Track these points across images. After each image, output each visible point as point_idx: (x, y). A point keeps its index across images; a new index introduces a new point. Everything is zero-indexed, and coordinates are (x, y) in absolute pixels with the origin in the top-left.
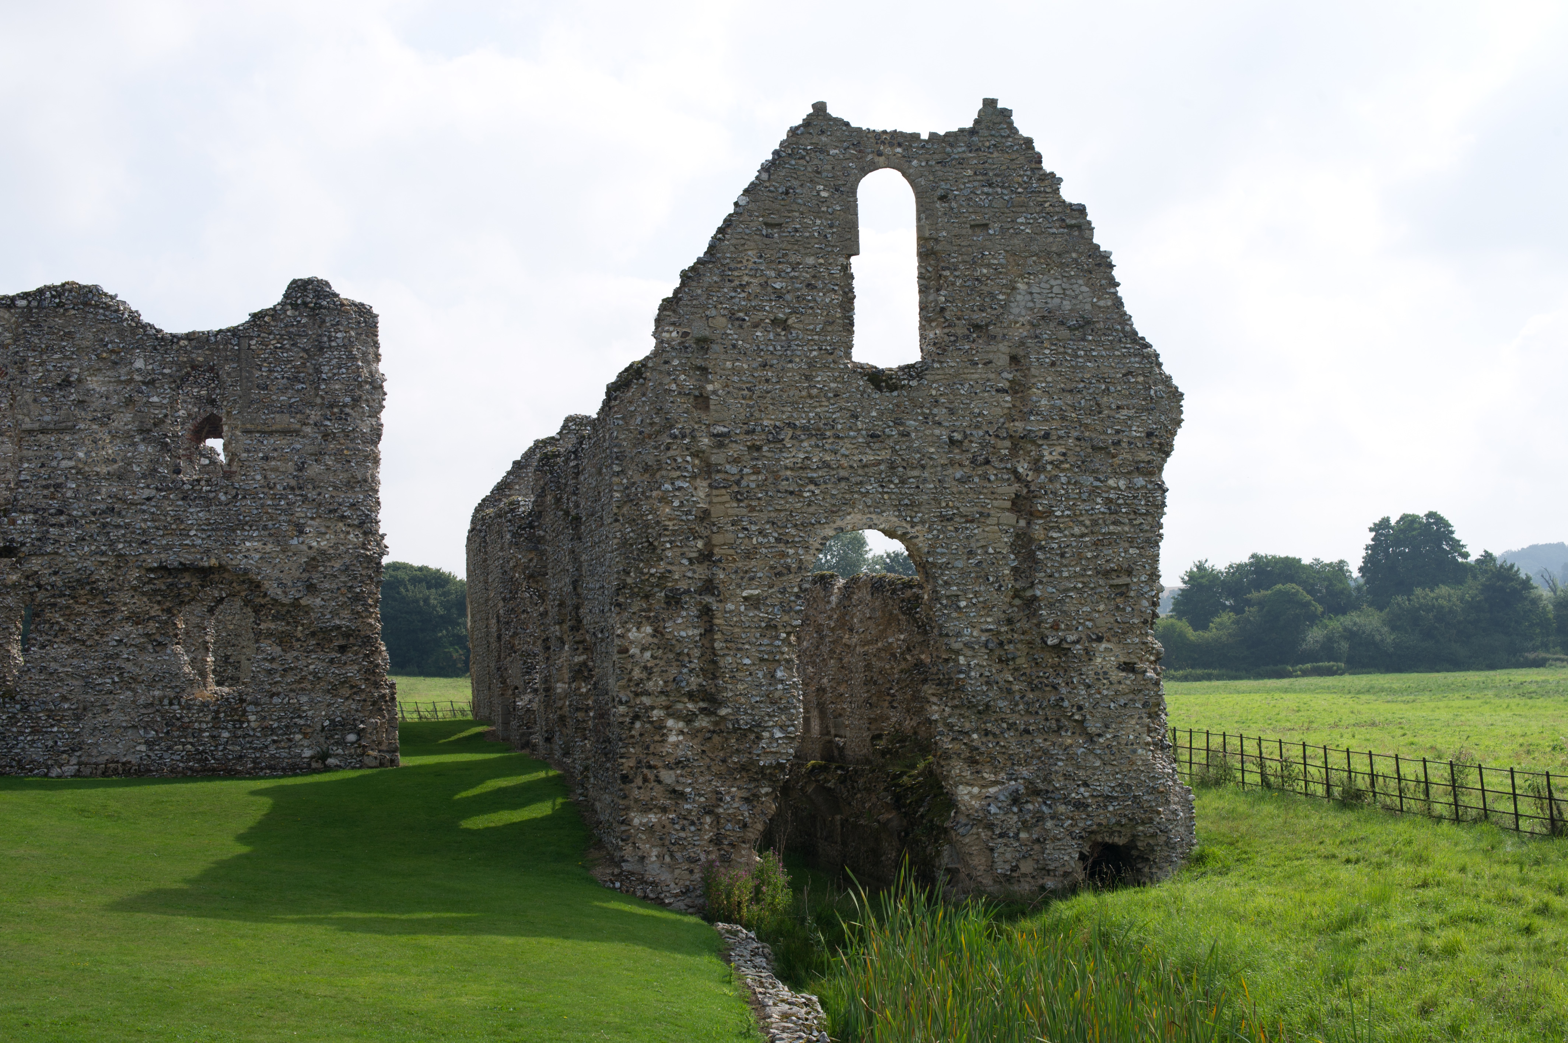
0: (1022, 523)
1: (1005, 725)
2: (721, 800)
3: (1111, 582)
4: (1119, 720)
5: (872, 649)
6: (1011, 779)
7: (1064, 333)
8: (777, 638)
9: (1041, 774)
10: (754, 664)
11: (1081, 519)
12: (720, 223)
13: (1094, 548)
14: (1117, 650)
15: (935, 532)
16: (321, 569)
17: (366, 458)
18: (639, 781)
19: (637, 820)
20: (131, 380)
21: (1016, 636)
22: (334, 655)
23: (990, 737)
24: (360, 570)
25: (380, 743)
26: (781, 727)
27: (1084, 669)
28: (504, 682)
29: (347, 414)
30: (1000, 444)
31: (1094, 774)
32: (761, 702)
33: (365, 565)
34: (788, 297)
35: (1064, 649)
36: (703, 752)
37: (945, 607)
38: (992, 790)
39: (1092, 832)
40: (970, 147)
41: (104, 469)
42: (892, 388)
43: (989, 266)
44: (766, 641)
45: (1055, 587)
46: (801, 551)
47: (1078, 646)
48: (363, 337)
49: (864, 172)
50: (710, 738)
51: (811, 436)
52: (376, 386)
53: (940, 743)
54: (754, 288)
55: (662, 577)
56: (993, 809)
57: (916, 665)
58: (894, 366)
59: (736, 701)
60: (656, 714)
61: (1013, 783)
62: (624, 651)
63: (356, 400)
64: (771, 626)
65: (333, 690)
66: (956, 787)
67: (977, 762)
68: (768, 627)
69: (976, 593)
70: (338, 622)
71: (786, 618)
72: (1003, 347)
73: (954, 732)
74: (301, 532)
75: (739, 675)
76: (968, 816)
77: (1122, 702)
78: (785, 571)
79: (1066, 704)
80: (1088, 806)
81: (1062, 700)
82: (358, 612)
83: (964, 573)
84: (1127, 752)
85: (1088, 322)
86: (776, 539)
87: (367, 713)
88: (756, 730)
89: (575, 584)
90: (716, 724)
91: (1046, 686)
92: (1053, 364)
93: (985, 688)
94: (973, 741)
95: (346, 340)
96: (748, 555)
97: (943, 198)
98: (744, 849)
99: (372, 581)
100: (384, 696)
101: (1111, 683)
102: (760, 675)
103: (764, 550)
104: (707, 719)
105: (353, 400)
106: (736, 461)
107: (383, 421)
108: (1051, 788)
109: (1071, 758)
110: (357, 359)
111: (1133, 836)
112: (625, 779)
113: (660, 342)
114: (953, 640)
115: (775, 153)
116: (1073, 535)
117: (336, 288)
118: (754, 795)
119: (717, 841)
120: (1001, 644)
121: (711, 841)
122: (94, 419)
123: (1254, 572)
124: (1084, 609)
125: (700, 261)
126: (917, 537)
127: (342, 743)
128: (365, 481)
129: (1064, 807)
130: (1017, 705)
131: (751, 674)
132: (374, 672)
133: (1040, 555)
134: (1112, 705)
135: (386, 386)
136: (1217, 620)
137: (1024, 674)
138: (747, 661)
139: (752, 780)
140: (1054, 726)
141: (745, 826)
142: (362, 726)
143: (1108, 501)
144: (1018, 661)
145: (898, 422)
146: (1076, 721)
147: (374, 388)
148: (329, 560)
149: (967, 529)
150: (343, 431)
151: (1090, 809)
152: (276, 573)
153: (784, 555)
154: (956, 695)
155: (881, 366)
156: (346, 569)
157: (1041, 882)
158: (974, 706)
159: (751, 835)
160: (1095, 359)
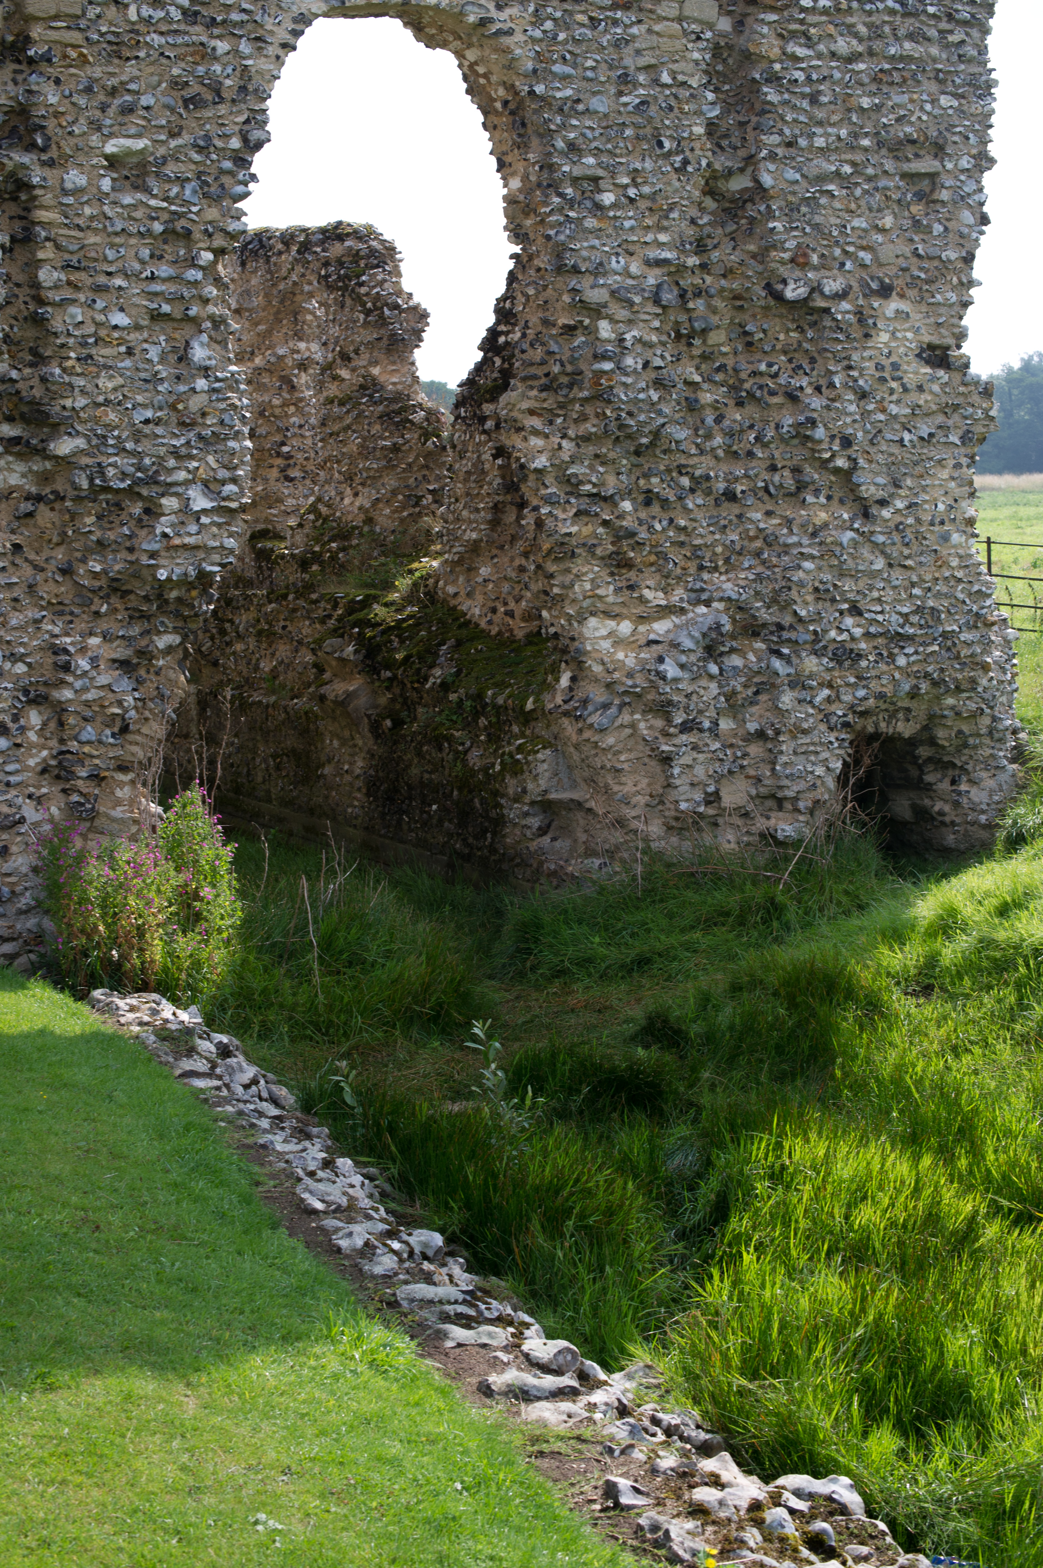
1: (685, 481)
2: (66, 668)
3: (906, 167)
4: (919, 469)
6: (698, 602)
8: (192, 262)
9: (766, 589)
10: (137, 327)
11: (850, 20)
13: (873, 88)
14: (917, 316)
15: (549, 25)
21: (709, 279)
23: (656, 509)
26: (206, 484)
27: (855, 357)
31: (871, 588)
32: (158, 422)
35: (813, 311)
36: (17, 547)
37: (571, 203)
38: (661, 627)
39: (863, 714)
44: (164, 270)
45: (799, 170)
46: (245, 47)
47: (845, 306)
50: (30, 515)
53: (550, 523)
56: (670, 669)
59: (96, 420)
61: (702, 609)
64: (177, 232)
66: (582, 621)
67: (629, 565)
68: (169, 234)
69: (636, 176)
71: (212, 213)
73: (579, 496)
75: (102, 353)
76: (609, 686)
77: (924, 431)
78: (209, 96)
79: (820, 433)
80: (860, 656)
81: (813, 423)
83: (610, 127)
84: (932, 541)
86: (185, 12)
88: (146, 492)
90: (45, 478)
91: (772, 393)
93: (655, 397)
94: (621, 517)
96: (119, 49)
98: (121, 785)
101: (906, 390)
102: (154, 353)
103: (157, 40)
104: (20, 467)
108: (787, 620)
109: (829, 551)
111: (931, 717)
114: (586, 282)
116: (833, 54)
118: (141, 653)
119: (61, 770)
120: (683, 296)
121: (44, 771)
124: (856, 223)
126: (510, 32)
129: (814, 660)
130: (709, 436)
131: (130, 352)
133: (772, 95)
134: (907, 437)
137: (722, 368)
138: (120, 319)
139: (136, 616)
140: (789, 483)
141: (126, 729)
144: (715, 338)
146: (837, 471)
149: (615, 22)
151: (864, 663)
153: (205, 54)
154: (589, 410)
157: (761, 824)
158: (629, 437)
159: (139, 751)
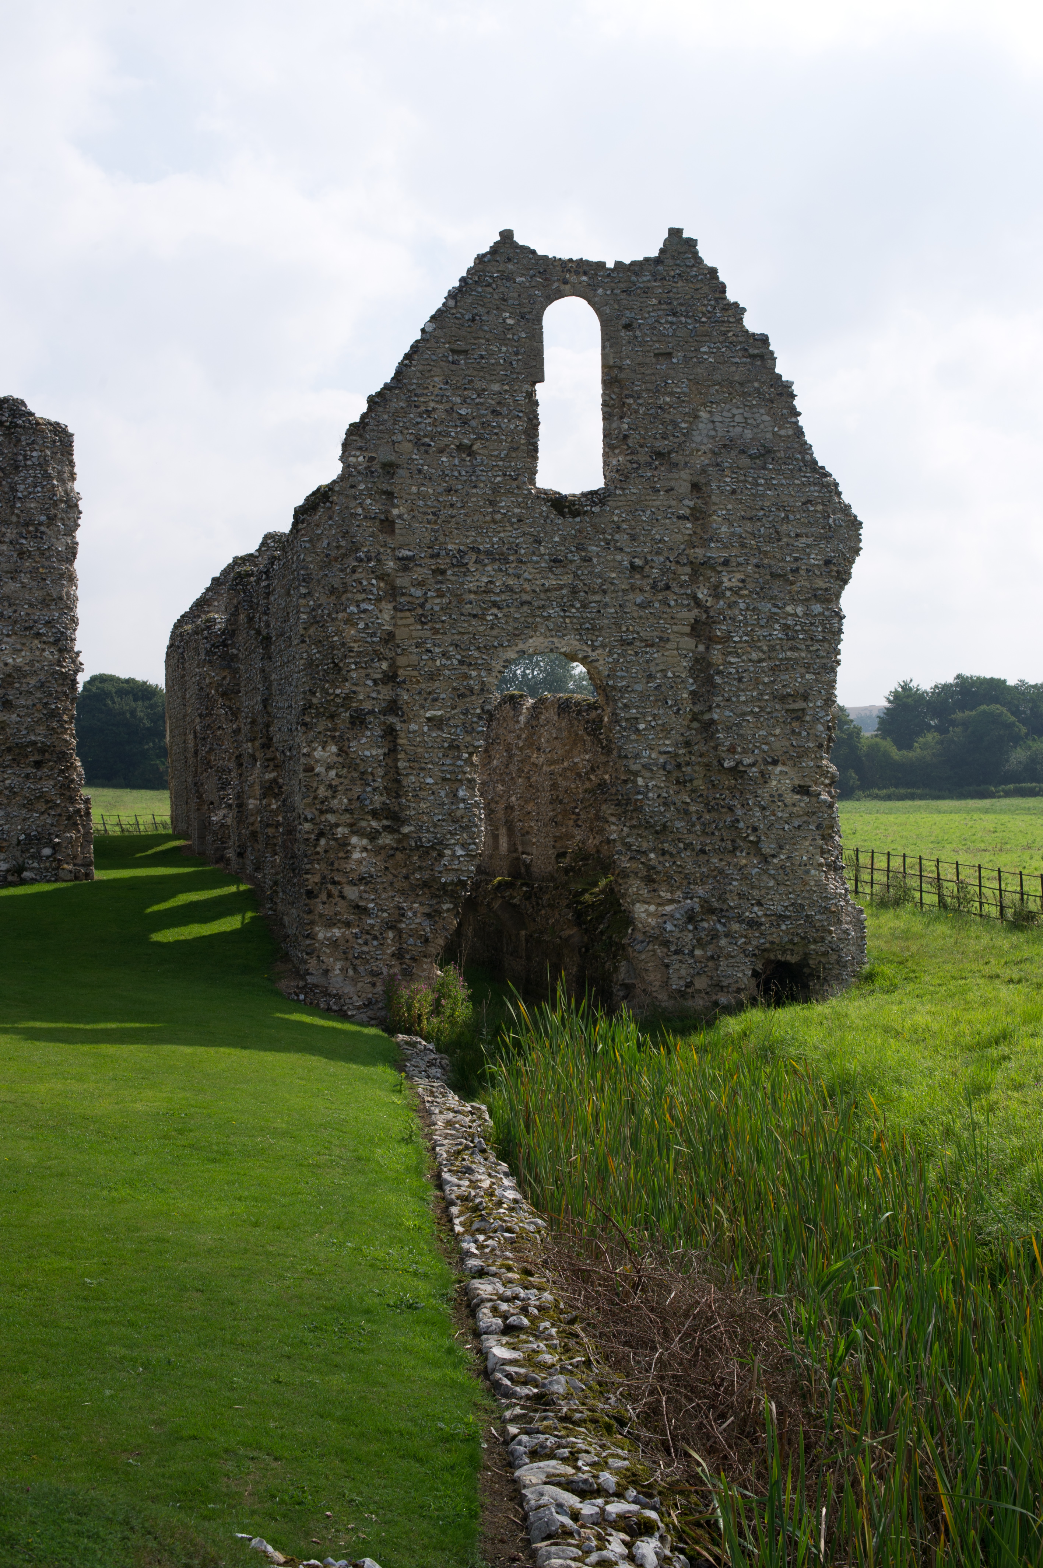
0: (701, 648)
1: (681, 845)
2: (403, 915)
3: (788, 707)
4: (794, 841)
5: (557, 768)
6: (687, 898)
7: (745, 461)
8: (459, 758)
9: (716, 893)
10: (437, 784)
11: (759, 644)
12: (407, 349)
13: (771, 673)
14: (792, 773)
15: (615, 656)
16: (17, 685)
17: (62, 576)
18: (323, 896)
19: (322, 934)
21: (693, 758)
22: (29, 770)
23: (667, 857)
24: (55, 687)
25: (75, 857)
26: (462, 845)
27: (759, 792)
28: (200, 797)
29: (43, 533)
30: (680, 570)
31: (767, 894)
32: (443, 820)
33: (61, 682)
34: (474, 423)
35: (740, 772)
36: (387, 868)
37: (625, 729)
38: (668, 908)
39: (765, 950)
40: (654, 275)
42: (575, 514)
43: (672, 394)
44: (448, 761)
45: (732, 711)
46: (483, 673)
47: (754, 769)
48: (59, 455)
49: (550, 300)
50: (393, 855)
51: (494, 560)
52: (72, 506)
53: (618, 862)
54: (440, 414)
55: (347, 698)
56: (669, 927)
57: (599, 785)
58: (578, 492)
59: (419, 820)
60: (341, 831)
61: (689, 901)
62: (309, 769)
63: (52, 519)
64: (454, 746)
65: (29, 805)
66: (634, 905)
67: (654, 881)
68: (451, 747)
69: (655, 717)
70: (33, 738)
71: (468, 739)
72: (685, 475)
73: (631, 851)
75: (422, 794)
76: (644, 933)
77: (796, 824)
78: (468, 693)
79: (741, 825)
80: (761, 924)
81: (738, 821)
82: (53, 728)
83: (643, 696)
84: (800, 873)
85: (769, 451)
86: (459, 661)
87: (62, 828)
88: (438, 847)
89: (265, 702)
90: (399, 841)
91: (723, 807)
92: (734, 492)
93: (662, 809)
94: (650, 860)
95: (41, 459)
96: (432, 677)
97: (628, 327)
98: (426, 963)
99: (67, 698)
100: (79, 810)
101: (786, 805)
102: (443, 794)
103: (447, 672)
104: (390, 837)
105: (48, 518)
106: (420, 584)
107: (78, 539)
108: (725, 907)
109: (745, 878)
110: (53, 478)
111: (805, 954)
112: (310, 894)
113: (347, 466)
114: (631, 761)
115: (462, 280)
116: (750, 660)
117: (32, 407)
118: (436, 911)
119: (399, 955)
120: (679, 766)
121: (393, 955)
123: (960, 693)
124: (761, 733)
125: (386, 387)
126: (598, 660)
127: (37, 857)
128: (61, 598)
129: (738, 925)
130: (693, 825)
131: (433, 793)
132: (69, 787)
133: (718, 679)
134: (787, 827)
135: (82, 505)
136: (921, 740)
137: (701, 795)
138: (430, 780)
139: (434, 896)
140: (730, 846)
141: (427, 941)
142: (57, 840)
143: (786, 627)
144: (695, 783)
145: (580, 548)
146: (751, 842)
147: (70, 507)
148: (25, 677)
149: (647, 653)
150: (39, 549)
151: (763, 928)
153: (467, 677)
154: (634, 815)
155: (564, 492)
156: (42, 686)
157: (714, 998)
158: (651, 826)
159: (433, 950)
160: (775, 488)
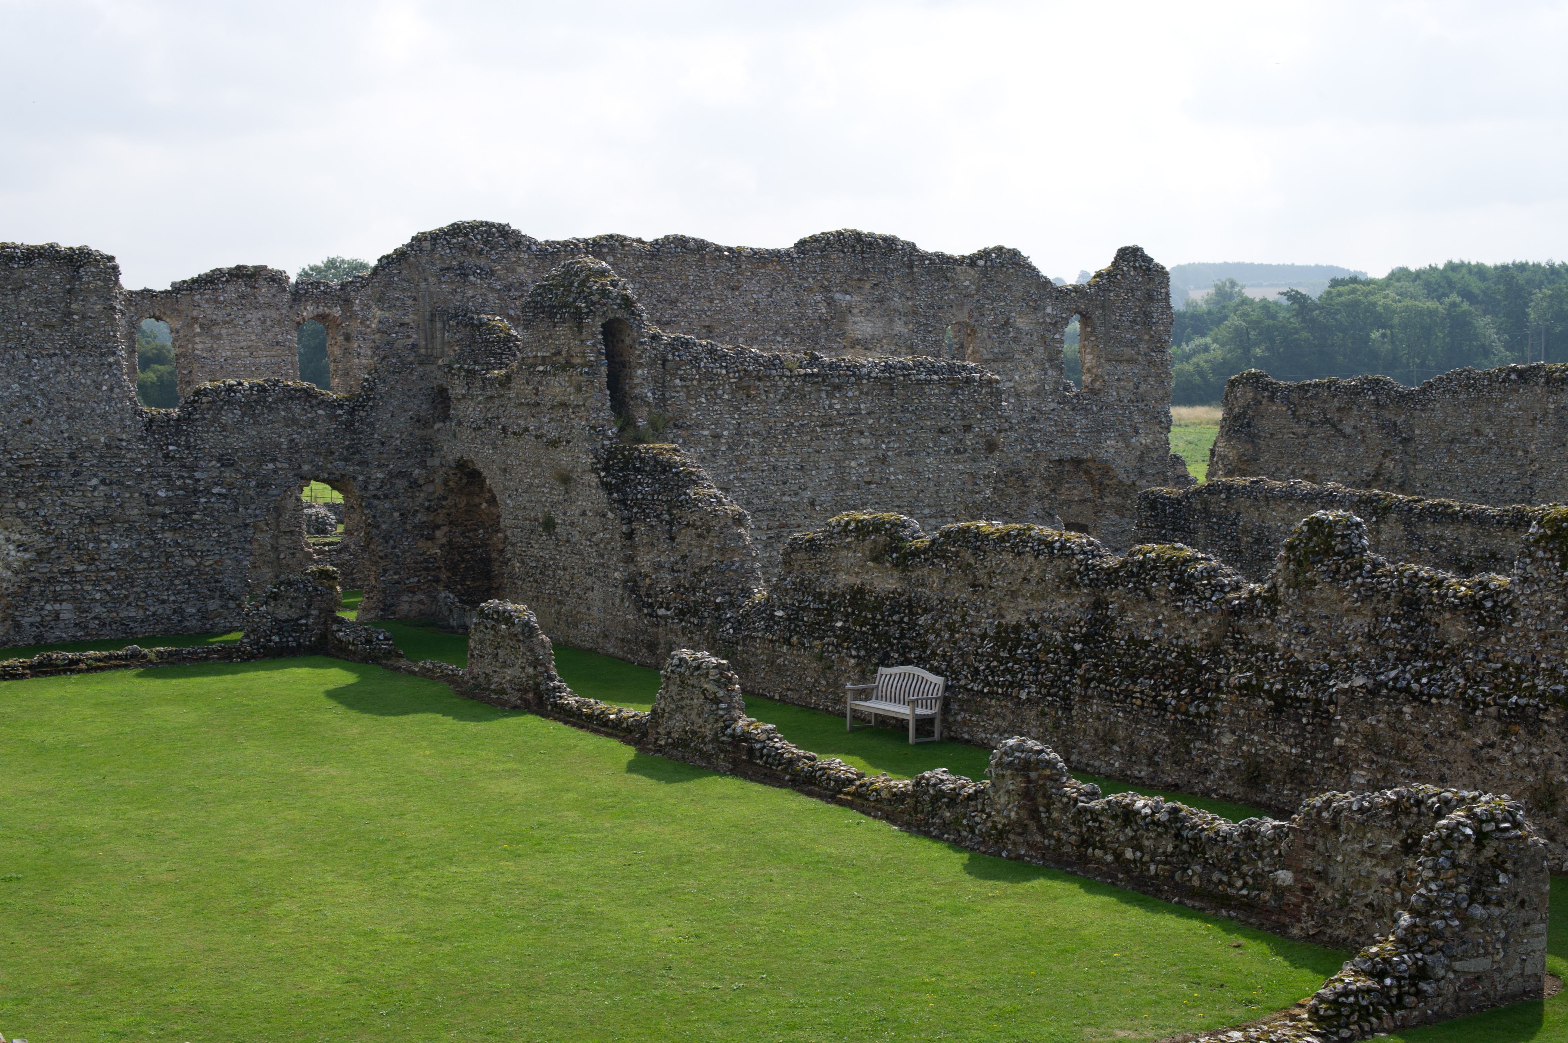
20: (1044, 322)
41: (1029, 388)
74: (1137, 433)
122: (1023, 351)
152: (1123, 463)
